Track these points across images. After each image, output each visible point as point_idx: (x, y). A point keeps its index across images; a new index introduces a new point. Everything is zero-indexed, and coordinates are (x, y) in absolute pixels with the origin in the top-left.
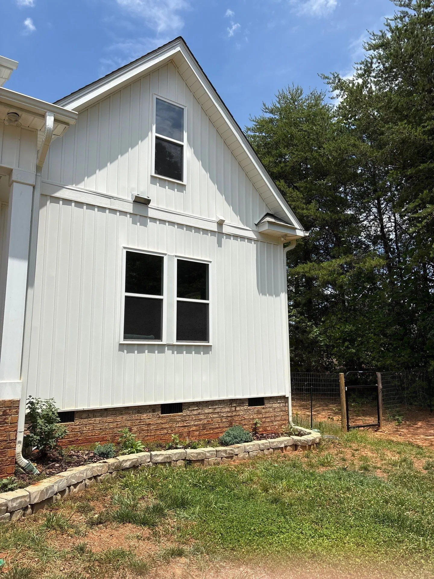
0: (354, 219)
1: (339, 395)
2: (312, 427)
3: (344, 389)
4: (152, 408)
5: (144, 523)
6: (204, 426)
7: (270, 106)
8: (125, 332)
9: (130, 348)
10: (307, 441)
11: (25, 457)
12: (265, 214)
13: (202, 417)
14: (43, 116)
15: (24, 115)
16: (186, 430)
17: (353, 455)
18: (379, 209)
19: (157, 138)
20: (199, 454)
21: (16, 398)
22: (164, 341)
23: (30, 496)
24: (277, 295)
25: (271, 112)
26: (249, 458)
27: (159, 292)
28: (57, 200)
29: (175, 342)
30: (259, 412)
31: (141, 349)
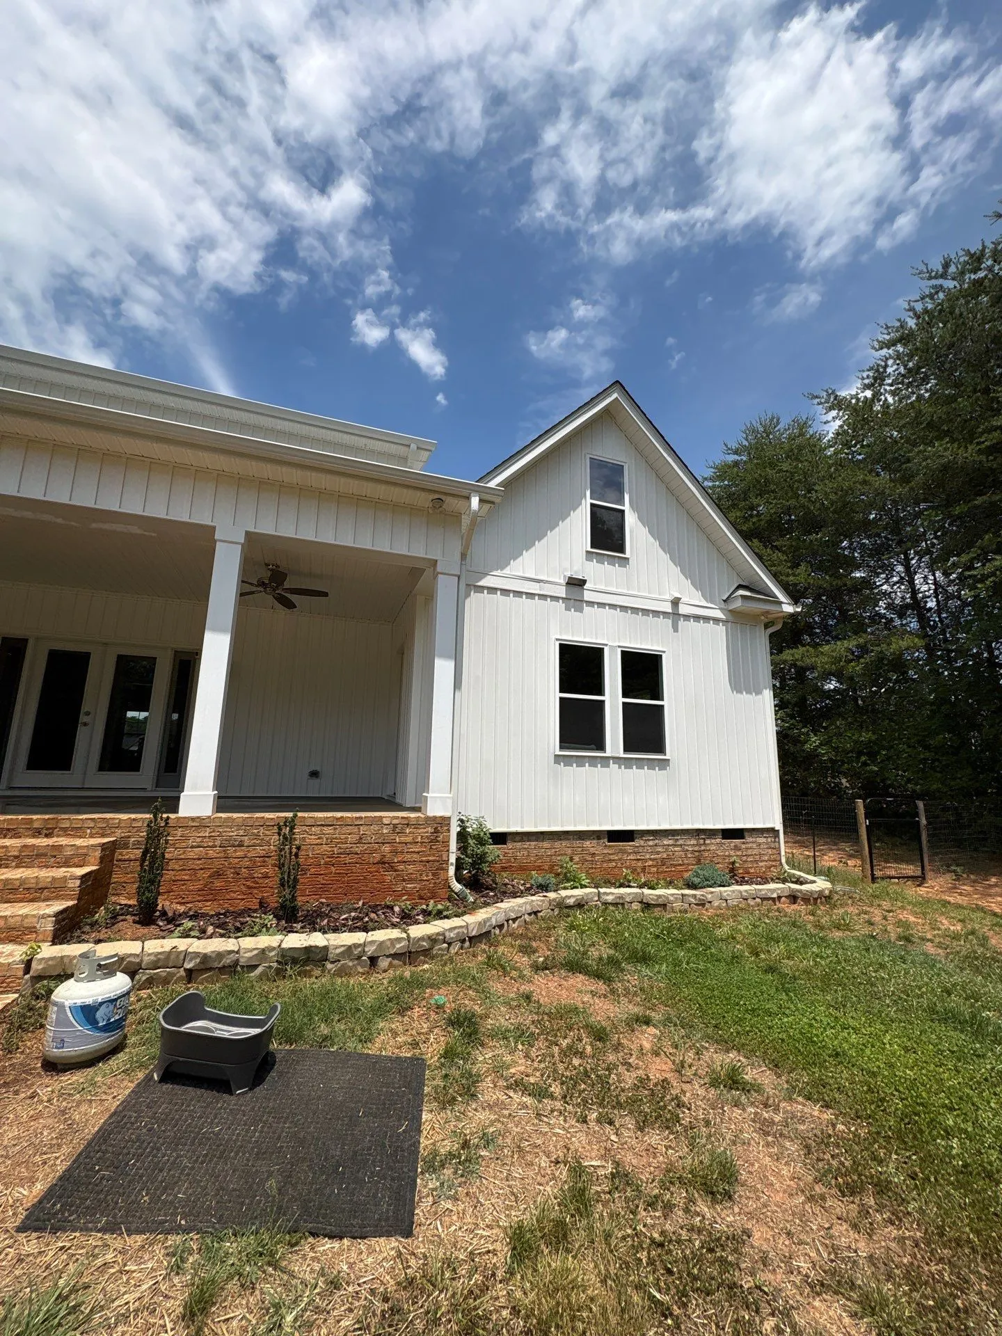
0: (867, 583)
1: (856, 831)
2: (815, 873)
3: (863, 823)
4: (597, 835)
5: (598, 976)
6: (663, 860)
7: (734, 445)
8: (561, 741)
9: (567, 761)
10: (812, 892)
11: (458, 881)
12: (735, 586)
13: (660, 849)
14: (468, 498)
15: (448, 500)
16: (640, 864)
17: (885, 918)
18: (907, 567)
19: (592, 505)
20: (659, 896)
21: (447, 814)
22: (608, 753)
23: (467, 927)
24: (759, 692)
25: (736, 453)
26: (728, 908)
27: (600, 691)
28: (481, 589)
29: (622, 754)
30: (736, 848)
31: (580, 761)
